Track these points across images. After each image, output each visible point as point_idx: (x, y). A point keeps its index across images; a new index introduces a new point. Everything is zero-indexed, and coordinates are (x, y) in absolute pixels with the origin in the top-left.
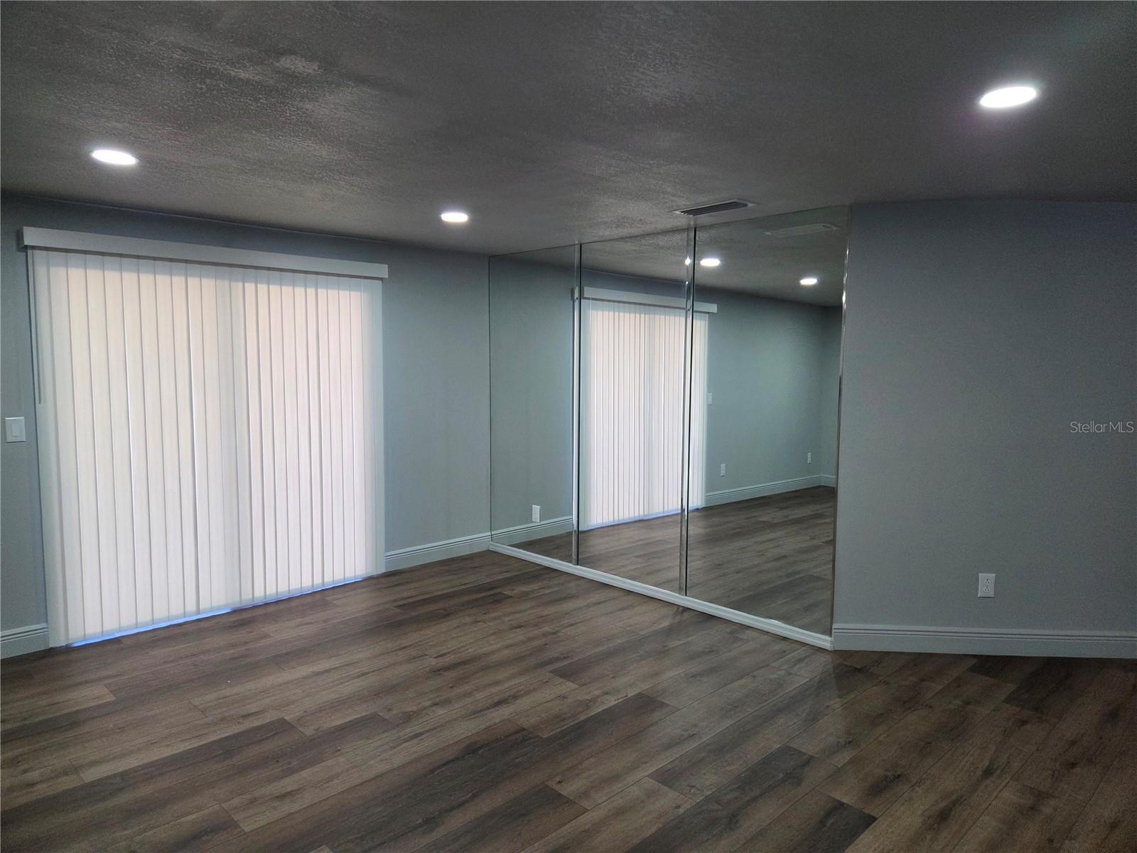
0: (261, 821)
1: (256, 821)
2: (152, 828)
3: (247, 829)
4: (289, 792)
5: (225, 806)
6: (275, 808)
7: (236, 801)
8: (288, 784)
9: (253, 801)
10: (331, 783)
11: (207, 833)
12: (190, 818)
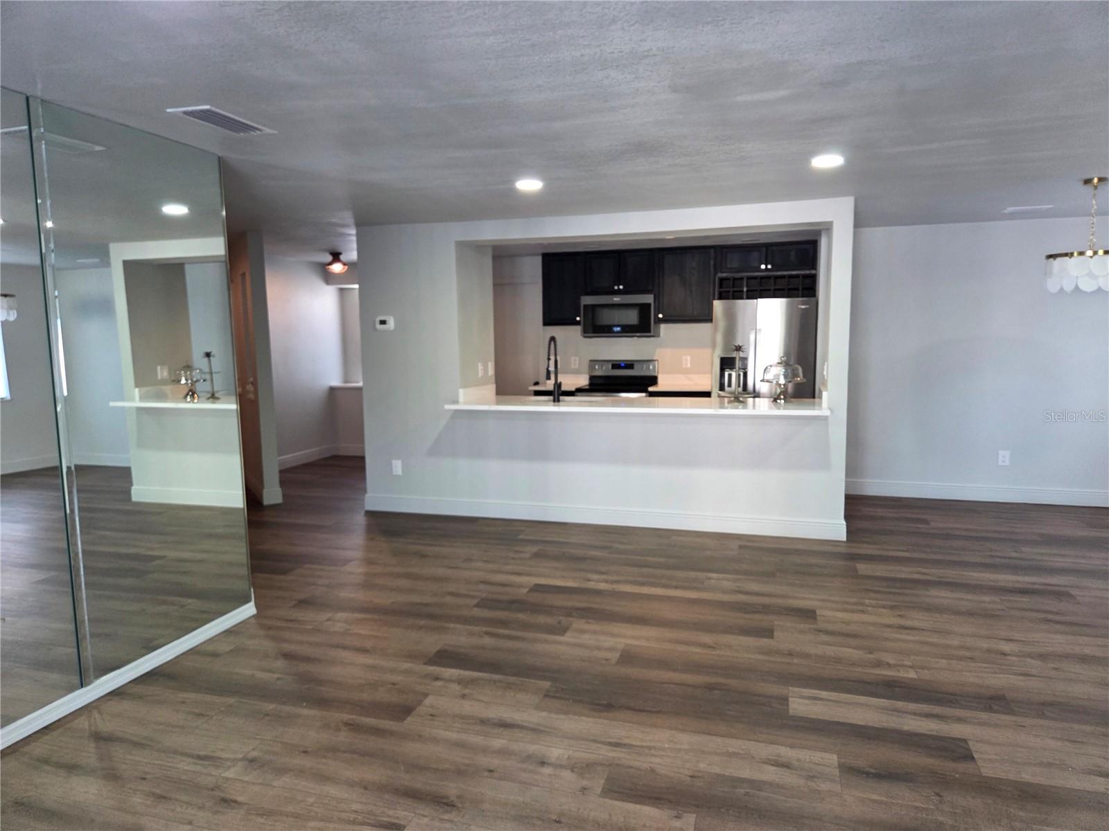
0: (817, 756)
1: (822, 758)
2: (917, 808)
3: (835, 757)
4: (776, 766)
5: (838, 788)
6: (799, 760)
7: (824, 786)
8: (770, 774)
9: (811, 778)
10: (736, 751)
11: (868, 774)
12: (875, 797)
